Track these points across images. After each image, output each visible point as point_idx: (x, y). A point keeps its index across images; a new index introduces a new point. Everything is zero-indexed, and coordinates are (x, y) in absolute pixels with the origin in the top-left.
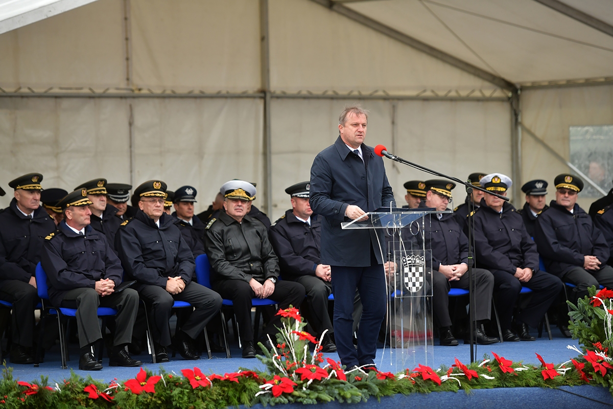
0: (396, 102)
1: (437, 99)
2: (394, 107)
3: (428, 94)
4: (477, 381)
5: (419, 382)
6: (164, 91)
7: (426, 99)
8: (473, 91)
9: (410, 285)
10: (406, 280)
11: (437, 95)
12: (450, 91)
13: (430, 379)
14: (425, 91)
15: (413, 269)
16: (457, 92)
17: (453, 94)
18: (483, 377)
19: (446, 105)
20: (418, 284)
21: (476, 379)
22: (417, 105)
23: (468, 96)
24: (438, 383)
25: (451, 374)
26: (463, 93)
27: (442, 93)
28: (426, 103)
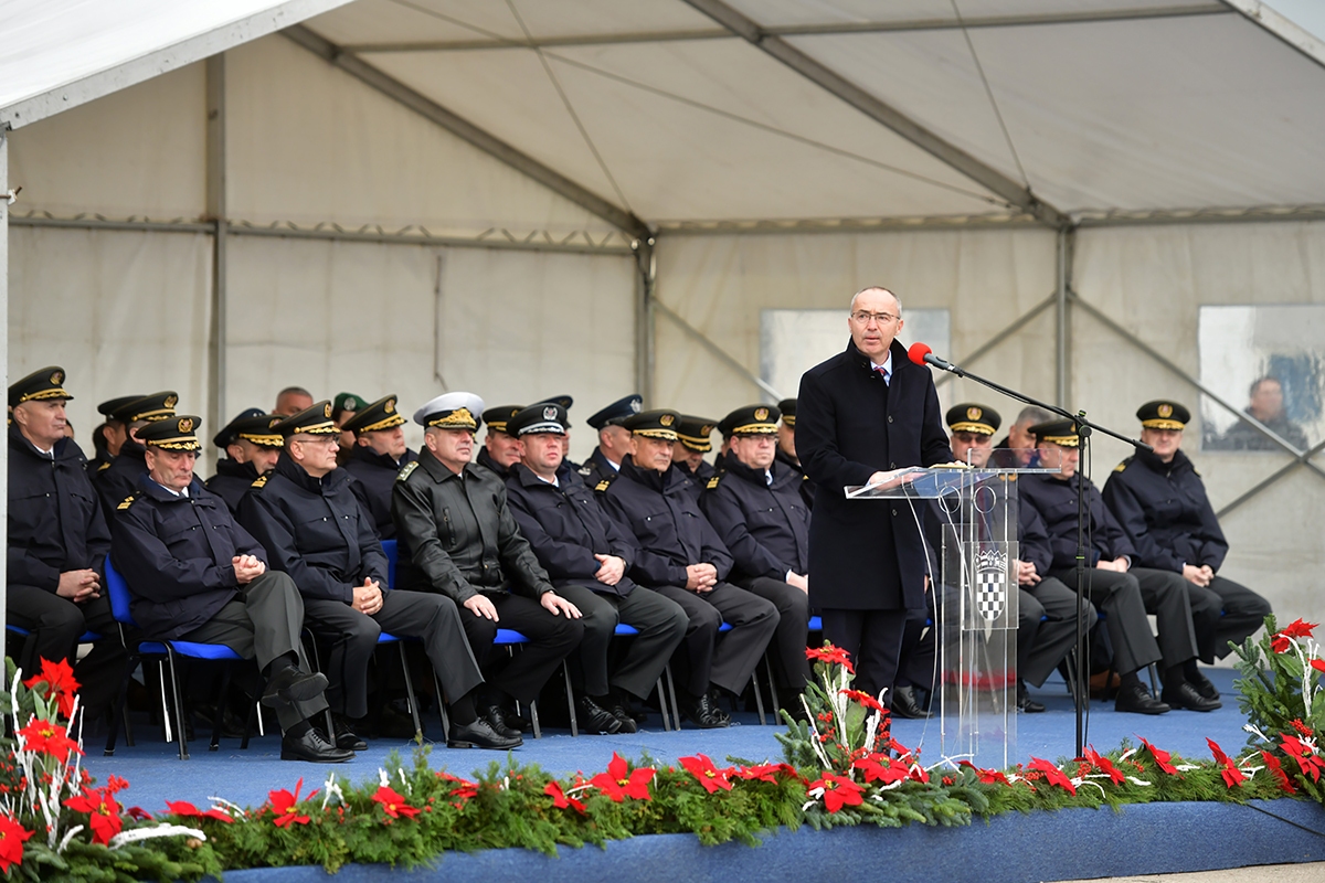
0: (442, 251)
1: (511, 246)
2: (440, 260)
3: (497, 236)
4: (1126, 789)
5: (1044, 789)
6: (32, 212)
7: (493, 247)
8: (573, 234)
9: (985, 606)
10: (980, 597)
11: (512, 240)
12: (534, 233)
13: (1058, 785)
14: (491, 231)
15: (991, 577)
16: (546, 234)
17: (539, 238)
18: (1132, 782)
19: (528, 259)
20: (996, 606)
21: (1122, 783)
22: (478, 256)
23: (564, 243)
24: (1070, 791)
25: (1087, 776)
26: (557, 238)
27: (520, 237)
28: (494, 254)
